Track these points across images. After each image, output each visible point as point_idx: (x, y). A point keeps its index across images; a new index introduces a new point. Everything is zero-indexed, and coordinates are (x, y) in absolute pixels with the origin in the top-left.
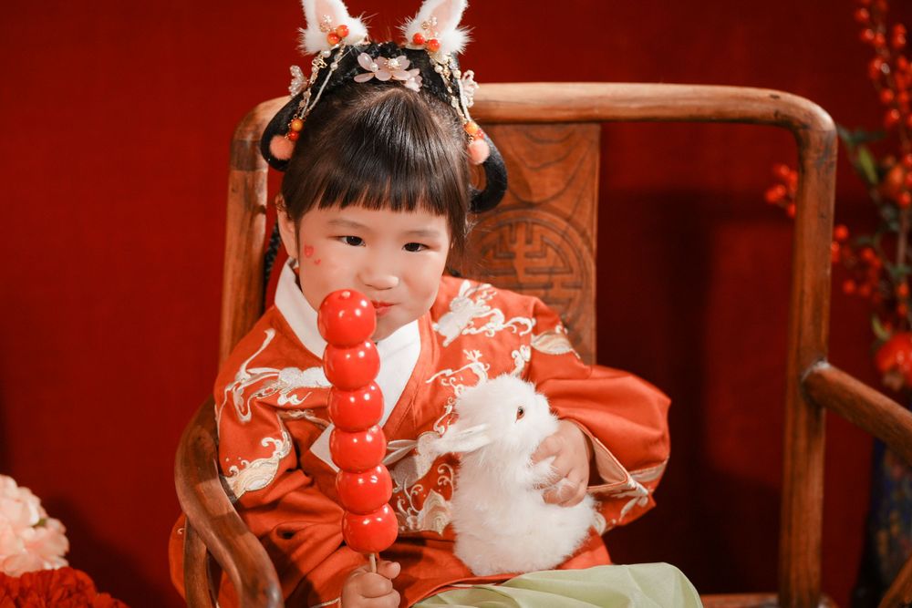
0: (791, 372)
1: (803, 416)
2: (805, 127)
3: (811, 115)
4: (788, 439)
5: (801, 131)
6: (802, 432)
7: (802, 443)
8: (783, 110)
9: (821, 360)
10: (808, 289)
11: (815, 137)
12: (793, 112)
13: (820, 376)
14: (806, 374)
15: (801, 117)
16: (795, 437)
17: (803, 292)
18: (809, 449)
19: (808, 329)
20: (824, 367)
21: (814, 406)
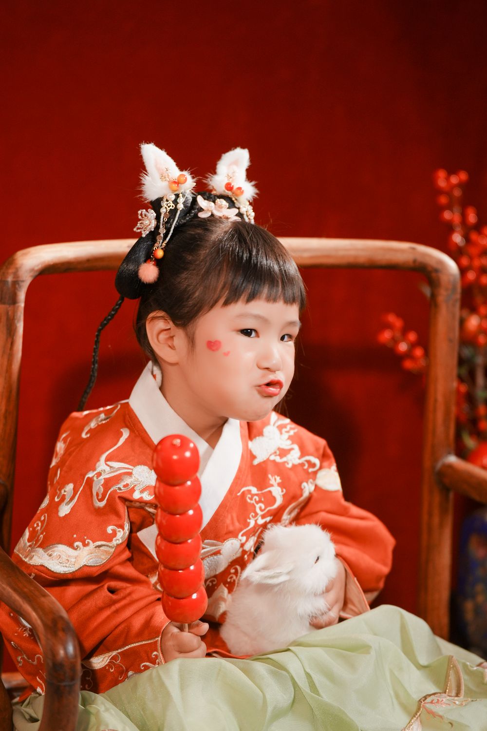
0: (427, 463)
1: (437, 498)
2: (436, 271)
3: (441, 262)
4: (425, 517)
5: (434, 275)
6: (436, 512)
7: (436, 520)
8: (420, 259)
9: (449, 453)
10: (440, 398)
11: (444, 279)
12: (427, 260)
13: (450, 467)
14: (439, 465)
15: (433, 263)
16: (430, 515)
17: (436, 401)
18: (441, 525)
19: (440, 429)
20: (452, 459)
21: (445, 489)
